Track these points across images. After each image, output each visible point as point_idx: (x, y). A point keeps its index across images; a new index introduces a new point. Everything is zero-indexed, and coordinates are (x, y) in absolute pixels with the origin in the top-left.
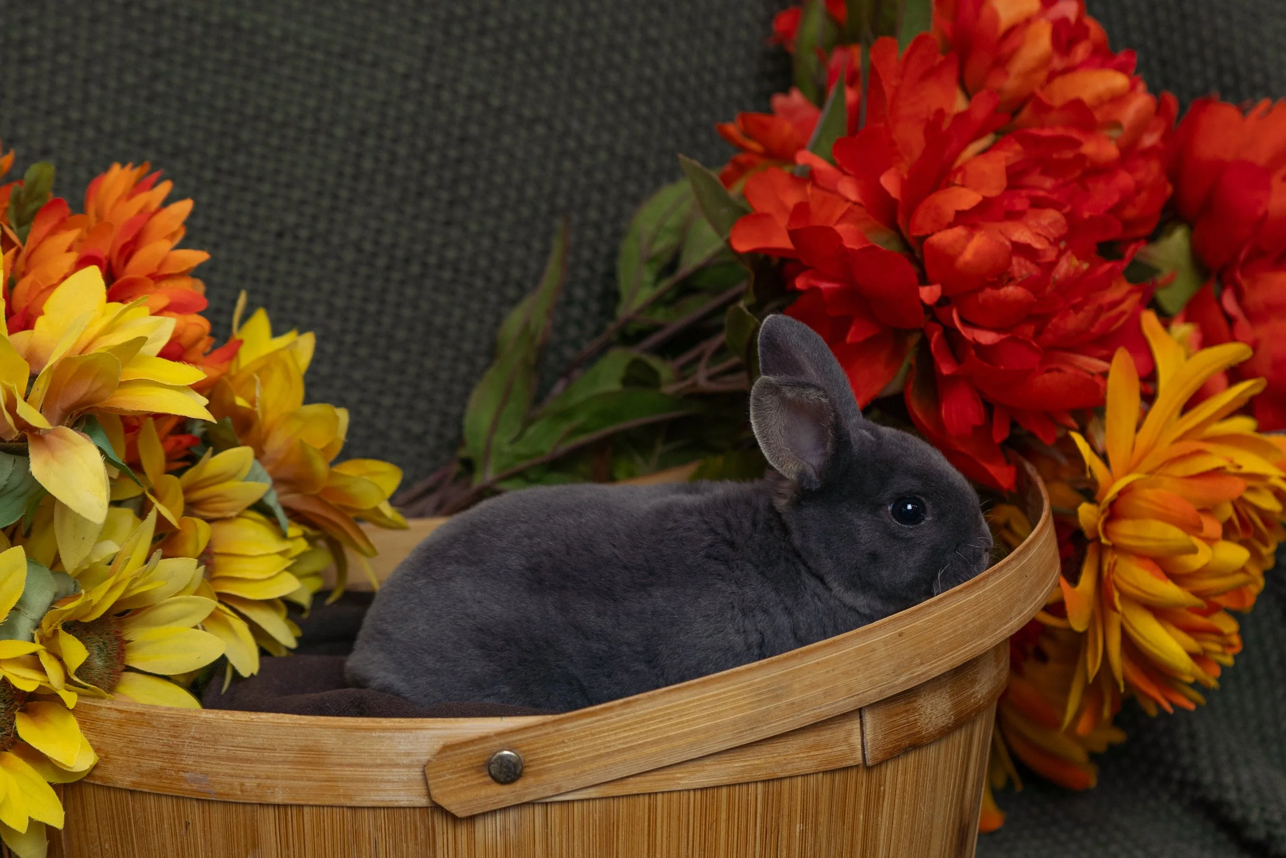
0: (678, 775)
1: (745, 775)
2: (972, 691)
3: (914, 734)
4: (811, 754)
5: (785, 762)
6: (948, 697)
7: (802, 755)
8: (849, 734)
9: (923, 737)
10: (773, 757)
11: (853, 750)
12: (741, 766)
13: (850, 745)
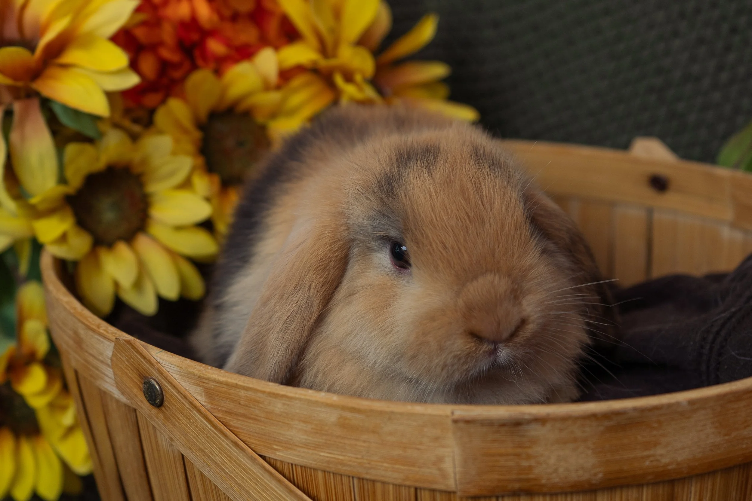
0: (275, 447)
1: (331, 466)
2: (646, 453)
3: (528, 480)
4: (397, 466)
5: (368, 466)
6: (590, 452)
7: (386, 465)
8: (440, 460)
9: (543, 486)
10: (357, 458)
11: (444, 476)
12: (327, 457)
13: (440, 469)
